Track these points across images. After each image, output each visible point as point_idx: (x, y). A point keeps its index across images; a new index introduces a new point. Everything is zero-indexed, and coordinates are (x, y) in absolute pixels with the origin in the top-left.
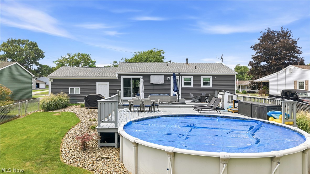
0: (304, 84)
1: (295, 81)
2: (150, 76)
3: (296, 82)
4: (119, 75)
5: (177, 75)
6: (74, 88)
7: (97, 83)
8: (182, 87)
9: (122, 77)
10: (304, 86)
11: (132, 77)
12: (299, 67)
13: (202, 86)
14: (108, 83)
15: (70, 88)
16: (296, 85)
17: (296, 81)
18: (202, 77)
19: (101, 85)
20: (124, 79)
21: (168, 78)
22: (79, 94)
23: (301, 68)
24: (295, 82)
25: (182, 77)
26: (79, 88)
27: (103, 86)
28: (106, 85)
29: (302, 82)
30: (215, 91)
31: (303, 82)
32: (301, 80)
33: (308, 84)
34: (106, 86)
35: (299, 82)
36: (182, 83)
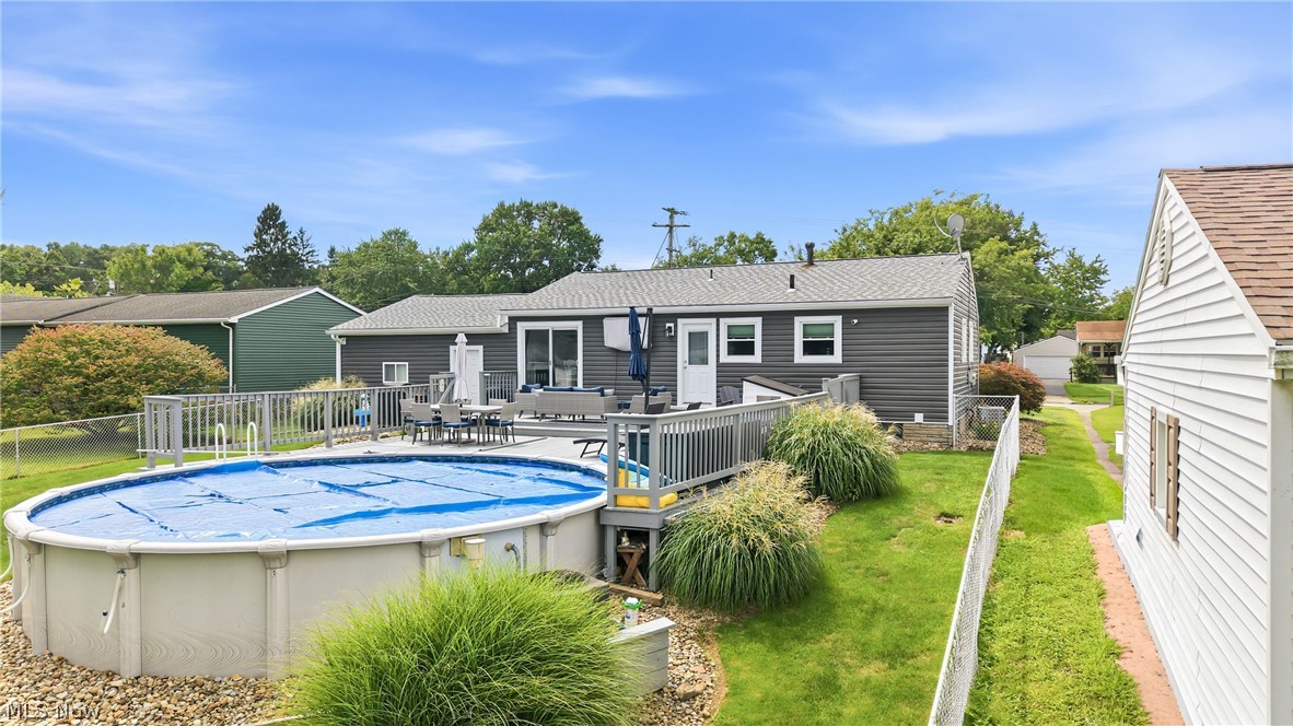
2: (603, 322)
4: (513, 320)
6: (396, 363)
7: (452, 348)
8: (718, 361)
9: (522, 327)
11: (550, 326)
13: (800, 357)
14: (481, 348)
15: (384, 363)
18: (799, 321)
20: (528, 332)
21: (668, 325)
25: (718, 321)
26: (407, 363)
28: (476, 353)
34: (474, 357)
36: (718, 345)
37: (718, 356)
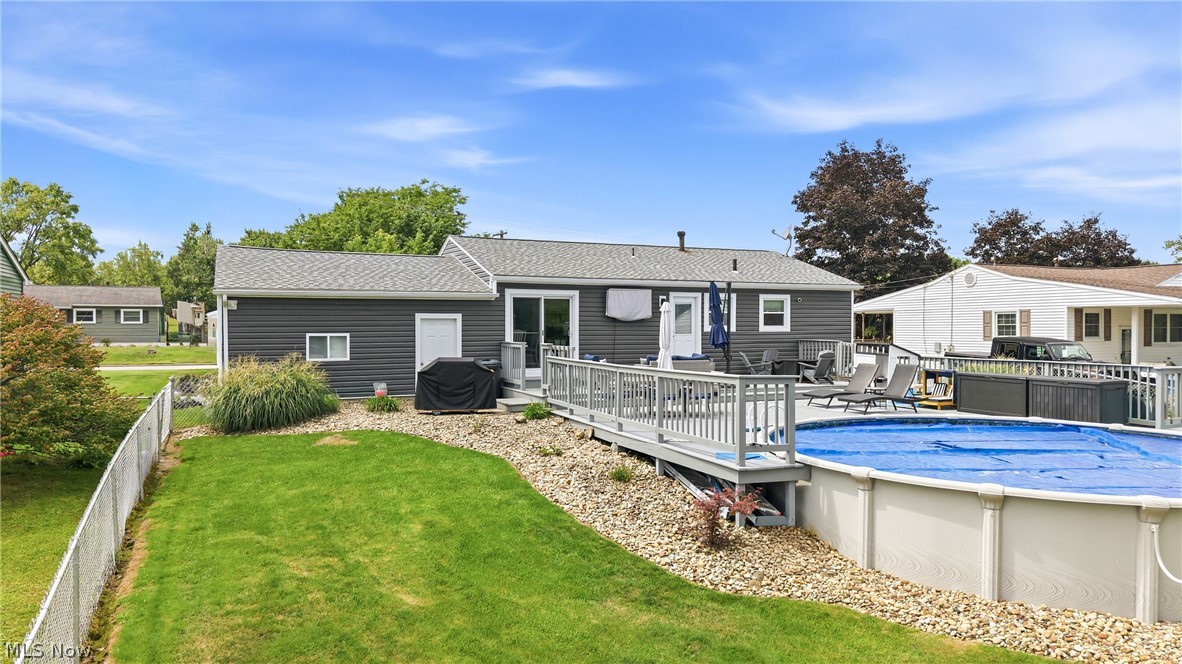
0: (1014, 322)
1: (985, 313)
2: (606, 293)
3: (991, 316)
5: (722, 290)
6: (328, 335)
7: (419, 316)
8: (702, 330)
9: (510, 295)
10: (1014, 327)
11: (543, 294)
12: (996, 270)
13: (763, 328)
14: (459, 317)
15: (308, 335)
16: (990, 323)
17: (990, 312)
18: (763, 297)
19: (429, 322)
20: (516, 300)
21: (662, 297)
22: (348, 359)
23: (1005, 272)
24: (987, 314)
25: (703, 295)
26: (348, 335)
27: (438, 326)
28: (451, 324)
29: (1007, 316)
30: (797, 342)
31: (1014, 316)
32: (1006, 309)
33: (1028, 321)
34: (449, 326)
35: (999, 316)
36: (703, 317)
37: (703, 326)
